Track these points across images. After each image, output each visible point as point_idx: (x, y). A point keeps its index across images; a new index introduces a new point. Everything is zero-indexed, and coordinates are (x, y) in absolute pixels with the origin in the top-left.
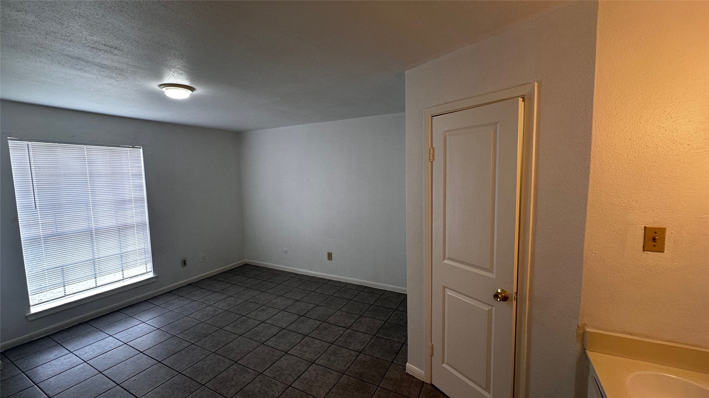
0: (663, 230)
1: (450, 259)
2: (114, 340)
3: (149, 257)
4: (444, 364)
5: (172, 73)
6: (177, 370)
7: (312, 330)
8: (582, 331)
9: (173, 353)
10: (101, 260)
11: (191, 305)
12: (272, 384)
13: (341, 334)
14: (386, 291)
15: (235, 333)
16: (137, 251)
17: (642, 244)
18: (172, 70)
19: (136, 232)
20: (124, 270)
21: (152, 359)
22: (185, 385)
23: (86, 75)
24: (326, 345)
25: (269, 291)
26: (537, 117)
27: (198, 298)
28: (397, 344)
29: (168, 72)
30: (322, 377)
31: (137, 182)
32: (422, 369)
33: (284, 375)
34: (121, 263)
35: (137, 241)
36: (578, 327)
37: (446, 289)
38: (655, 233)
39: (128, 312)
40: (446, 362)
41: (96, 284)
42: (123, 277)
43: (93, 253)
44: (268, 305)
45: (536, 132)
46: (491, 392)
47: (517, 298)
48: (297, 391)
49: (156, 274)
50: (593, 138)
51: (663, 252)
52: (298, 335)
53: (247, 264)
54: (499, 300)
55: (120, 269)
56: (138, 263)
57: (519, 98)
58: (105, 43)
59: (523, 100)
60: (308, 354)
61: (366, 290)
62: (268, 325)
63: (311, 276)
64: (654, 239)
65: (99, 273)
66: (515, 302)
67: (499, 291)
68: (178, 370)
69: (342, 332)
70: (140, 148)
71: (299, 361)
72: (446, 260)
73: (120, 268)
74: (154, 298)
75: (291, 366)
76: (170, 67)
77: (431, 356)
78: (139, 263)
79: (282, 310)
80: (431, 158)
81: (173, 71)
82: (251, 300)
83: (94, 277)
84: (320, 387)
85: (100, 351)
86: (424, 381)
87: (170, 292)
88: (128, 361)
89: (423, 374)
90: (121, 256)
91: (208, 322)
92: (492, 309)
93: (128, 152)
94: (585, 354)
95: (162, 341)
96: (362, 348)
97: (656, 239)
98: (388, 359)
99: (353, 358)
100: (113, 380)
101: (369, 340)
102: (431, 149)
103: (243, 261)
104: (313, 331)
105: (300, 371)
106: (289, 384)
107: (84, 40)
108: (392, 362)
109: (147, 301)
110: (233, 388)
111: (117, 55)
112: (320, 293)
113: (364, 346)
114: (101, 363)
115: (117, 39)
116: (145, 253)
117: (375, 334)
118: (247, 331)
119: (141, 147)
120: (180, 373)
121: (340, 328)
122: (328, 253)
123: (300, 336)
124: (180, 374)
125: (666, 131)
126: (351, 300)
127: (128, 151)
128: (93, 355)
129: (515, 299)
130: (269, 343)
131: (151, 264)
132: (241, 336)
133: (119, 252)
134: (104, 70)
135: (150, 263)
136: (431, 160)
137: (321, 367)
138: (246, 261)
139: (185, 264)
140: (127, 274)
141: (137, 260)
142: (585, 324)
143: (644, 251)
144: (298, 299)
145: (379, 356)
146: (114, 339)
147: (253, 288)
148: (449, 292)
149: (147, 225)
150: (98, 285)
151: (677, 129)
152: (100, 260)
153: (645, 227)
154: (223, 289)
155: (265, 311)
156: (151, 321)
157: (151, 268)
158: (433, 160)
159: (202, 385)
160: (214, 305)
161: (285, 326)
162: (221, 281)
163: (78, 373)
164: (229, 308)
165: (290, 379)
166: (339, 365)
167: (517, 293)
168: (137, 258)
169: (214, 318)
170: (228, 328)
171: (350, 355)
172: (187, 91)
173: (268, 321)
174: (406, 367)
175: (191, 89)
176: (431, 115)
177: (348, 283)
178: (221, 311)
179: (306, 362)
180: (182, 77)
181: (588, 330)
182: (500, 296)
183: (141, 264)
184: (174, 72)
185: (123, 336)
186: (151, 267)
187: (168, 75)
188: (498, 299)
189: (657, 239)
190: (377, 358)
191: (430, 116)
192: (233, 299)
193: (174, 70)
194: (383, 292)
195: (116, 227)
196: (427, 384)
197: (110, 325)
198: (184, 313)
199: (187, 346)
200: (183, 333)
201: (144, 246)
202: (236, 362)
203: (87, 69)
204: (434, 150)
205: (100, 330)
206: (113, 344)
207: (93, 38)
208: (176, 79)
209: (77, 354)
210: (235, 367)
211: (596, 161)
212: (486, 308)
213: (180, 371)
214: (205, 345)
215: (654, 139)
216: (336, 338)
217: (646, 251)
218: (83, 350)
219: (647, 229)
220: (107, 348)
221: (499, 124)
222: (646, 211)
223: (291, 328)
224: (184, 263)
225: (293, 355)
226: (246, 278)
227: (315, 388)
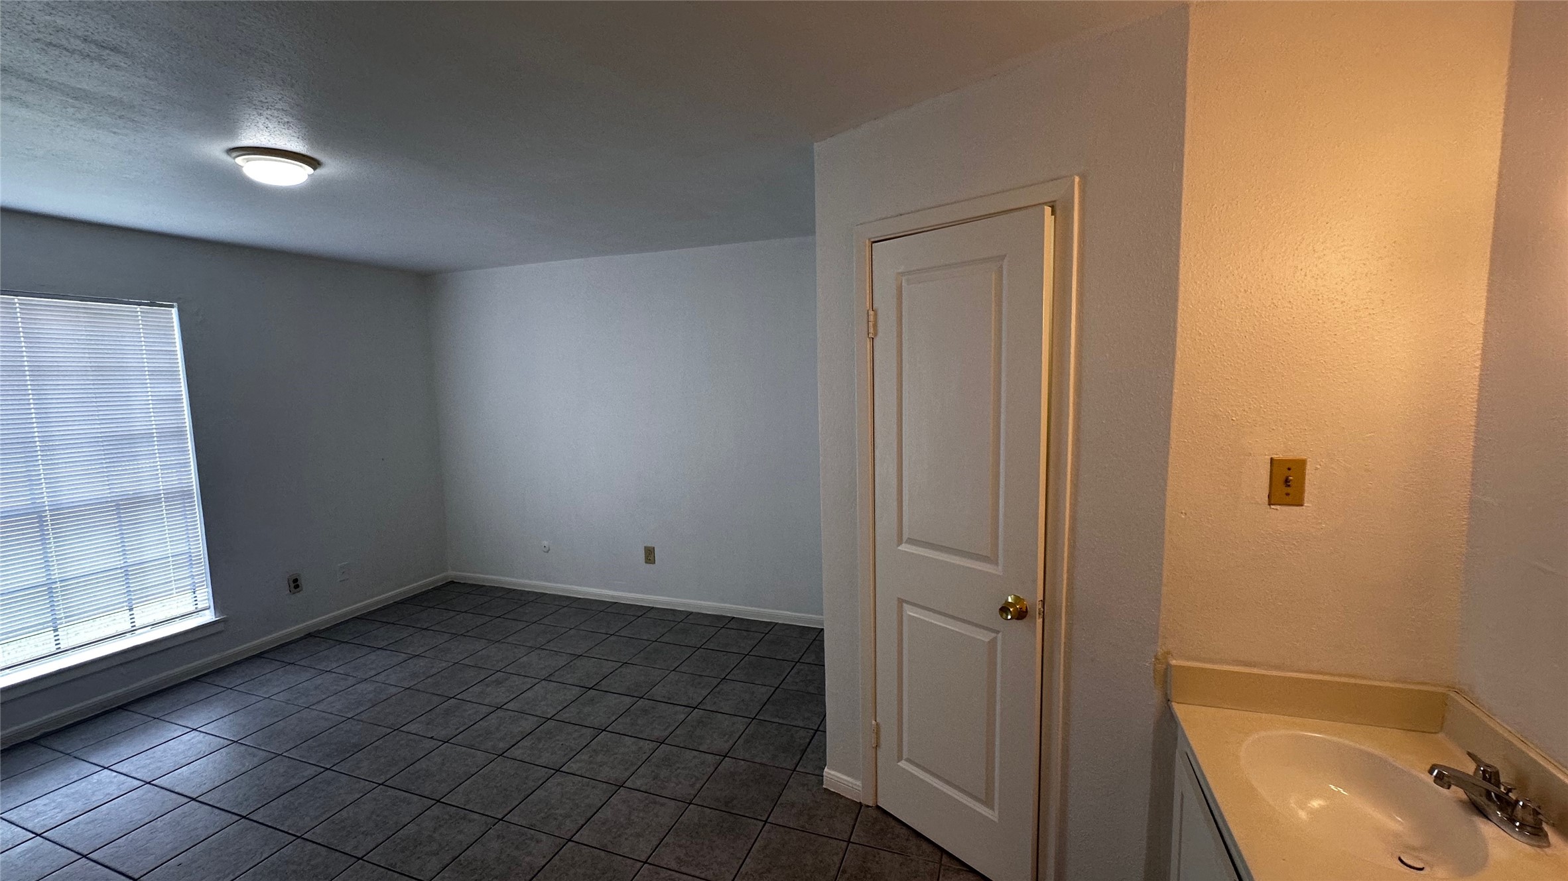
0: (1302, 464)
1: (911, 541)
2: (115, 777)
3: (202, 574)
4: (903, 761)
5: (263, 120)
6: (290, 832)
7: (614, 718)
8: (1164, 666)
9: (278, 794)
10: (69, 585)
11: (318, 681)
12: (527, 841)
13: (681, 721)
14: (777, 623)
15: (431, 738)
16: (171, 559)
17: (1268, 492)
18: (265, 113)
19: (164, 512)
20: (134, 606)
21: (223, 813)
22: (312, 863)
23: (24, 113)
24: (648, 746)
25: (510, 639)
26: (1079, 246)
27: (334, 665)
28: (802, 733)
29: (253, 117)
30: (641, 815)
31: (165, 390)
32: (856, 779)
33: (555, 819)
34: (125, 591)
35: (167, 536)
36: (1156, 659)
37: (905, 605)
38: (1289, 469)
39: (151, 707)
40: (905, 757)
41: (56, 644)
42: (133, 624)
43: (47, 568)
44: (508, 669)
45: (1078, 276)
46: (996, 806)
47: (1044, 612)
48: (586, 850)
49: (222, 613)
50: (1182, 289)
51: (1302, 505)
52: (584, 730)
53: (452, 581)
54: (1009, 617)
55: (125, 604)
56: (172, 589)
57: (1045, 207)
58: (86, 33)
59: (1053, 213)
60: (608, 769)
61: (732, 625)
62: (512, 714)
63: (608, 601)
64: (1287, 482)
65: (66, 617)
66: (1039, 621)
67: (1010, 600)
68: (293, 830)
69: (683, 717)
70: (172, 306)
71: (588, 786)
72: (903, 544)
73: (123, 602)
74: (219, 671)
75: (569, 799)
76: (261, 107)
77: (874, 750)
78: (176, 588)
79: (544, 679)
80: (871, 330)
81: (269, 116)
82: (466, 662)
83: (52, 628)
84: (638, 835)
85: (80, 806)
86: (860, 802)
87: (260, 656)
88: (159, 823)
89: (858, 786)
90: (126, 573)
91: (364, 716)
92: (995, 638)
93: (138, 316)
94: (1170, 708)
95: (244, 770)
96: (727, 746)
97: (1289, 482)
98: (784, 765)
99: (708, 769)
100: (121, 869)
101: (742, 728)
102: (871, 313)
103: (444, 574)
104: (616, 720)
105: (590, 807)
106: (568, 837)
107: (28, 22)
108: (794, 770)
109: (198, 679)
110: (434, 858)
111: (117, 67)
112: (630, 636)
113: (731, 742)
114: (81, 834)
115: (122, 26)
116: (191, 564)
117: (756, 716)
118: (461, 729)
119: (175, 304)
120: (298, 837)
121: (678, 708)
122: (645, 547)
123: (588, 732)
124: (299, 840)
125: (1306, 276)
126: (700, 647)
127: (139, 313)
128: (60, 818)
129: (1039, 614)
130: (516, 752)
131: (206, 590)
132: (447, 742)
133: (119, 563)
134: (77, 103)
135: (205, 587)
136: (871, 335)
137: (639, 794)
138: (452, 574)
139: (297, 587)
140: (144, 615)
141: (171, 582)
142: (1168, 653)
143: (1270, 504)
144: (579, 652)
145: (764, 761)
146: (115, 774)
147: (469, 634)
148: (910, 612)
149: (195, 495)
150: (63, 646)
151: (1325, 272)
152: (67, 585)
153: (1272, 459)
154: (396, 642)
155: (503, 684)
156: (213, 727)
157: (208, 599)
158: (876, 334)
159: (356, 860)
160: (377, 678)
161: (551, 712)
162: (389, 623)
163: (20, 863)
164: (416, 682)
165: (569, 826)
166: (680, 786)
167: (1043, 602)
168: (171, 577)
169: (377, 708)
170: (412, 728)
171: (703, 763)
172: (301, 166)
173: (510, 706)
174: (823, 776)
175: (313, 163)
176: (869, 239)
177: (692, 613)
178: (393, 690)
179: (605, 785)
180: (291, 131)
181: (1173, 662)
182: (1011, 610)
183: (181, 590)
184: (271, 118)
185: (141, 766)
186: (206, 597)
187: (253, 124)
188: (1007, 615)
189: (1291, 480)
190: (761, 764)
191: (867, 241)
192: (422, 662)
193: (269, 112)
194: (770, 628)
195: (111, 502)
196: (868, 806)
197: (102, 743)
198: (301, 701)
199: (313, 775)
200: (301, 747)
201: (187, 548)
202: (438, 801)
203: (29, 98)
204: (876, 315)
205: (75, 757)
206: (114, 788)
207: (53, 19)
208: (273, 136)
209: (14, 819)
210: (436, 810)
211: (1187, 334)
212: (984, 637)
213: (297, 831)
214: (359, 768)
215: (1285, 290)
216: (670, 730)
217: (1273, 505)
218: (29, 806)
219: (1274, 462)
220: (99, 798)
221: (1005, 261)
222: (1273, 429)
223: (565, 716)
224: (296, 584)
225: (573, 774)
226: (452, 614)
227: (626, 839)
